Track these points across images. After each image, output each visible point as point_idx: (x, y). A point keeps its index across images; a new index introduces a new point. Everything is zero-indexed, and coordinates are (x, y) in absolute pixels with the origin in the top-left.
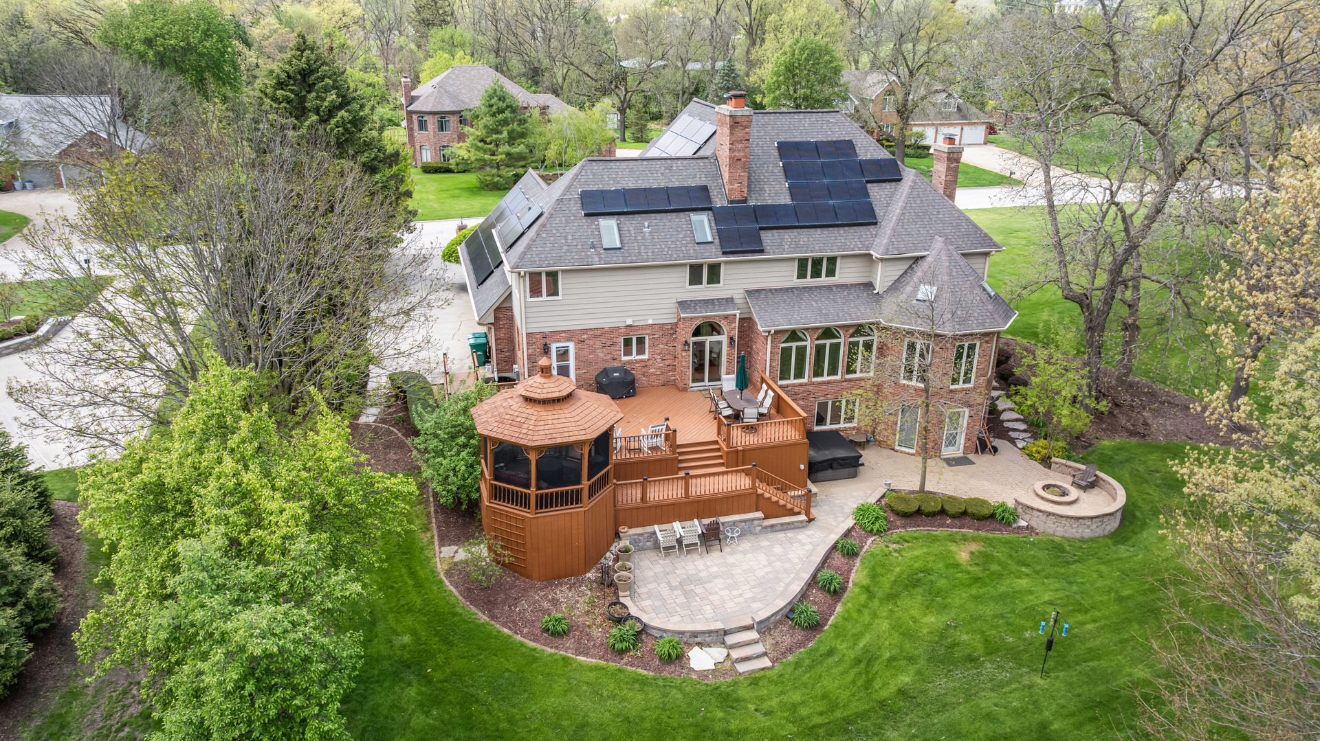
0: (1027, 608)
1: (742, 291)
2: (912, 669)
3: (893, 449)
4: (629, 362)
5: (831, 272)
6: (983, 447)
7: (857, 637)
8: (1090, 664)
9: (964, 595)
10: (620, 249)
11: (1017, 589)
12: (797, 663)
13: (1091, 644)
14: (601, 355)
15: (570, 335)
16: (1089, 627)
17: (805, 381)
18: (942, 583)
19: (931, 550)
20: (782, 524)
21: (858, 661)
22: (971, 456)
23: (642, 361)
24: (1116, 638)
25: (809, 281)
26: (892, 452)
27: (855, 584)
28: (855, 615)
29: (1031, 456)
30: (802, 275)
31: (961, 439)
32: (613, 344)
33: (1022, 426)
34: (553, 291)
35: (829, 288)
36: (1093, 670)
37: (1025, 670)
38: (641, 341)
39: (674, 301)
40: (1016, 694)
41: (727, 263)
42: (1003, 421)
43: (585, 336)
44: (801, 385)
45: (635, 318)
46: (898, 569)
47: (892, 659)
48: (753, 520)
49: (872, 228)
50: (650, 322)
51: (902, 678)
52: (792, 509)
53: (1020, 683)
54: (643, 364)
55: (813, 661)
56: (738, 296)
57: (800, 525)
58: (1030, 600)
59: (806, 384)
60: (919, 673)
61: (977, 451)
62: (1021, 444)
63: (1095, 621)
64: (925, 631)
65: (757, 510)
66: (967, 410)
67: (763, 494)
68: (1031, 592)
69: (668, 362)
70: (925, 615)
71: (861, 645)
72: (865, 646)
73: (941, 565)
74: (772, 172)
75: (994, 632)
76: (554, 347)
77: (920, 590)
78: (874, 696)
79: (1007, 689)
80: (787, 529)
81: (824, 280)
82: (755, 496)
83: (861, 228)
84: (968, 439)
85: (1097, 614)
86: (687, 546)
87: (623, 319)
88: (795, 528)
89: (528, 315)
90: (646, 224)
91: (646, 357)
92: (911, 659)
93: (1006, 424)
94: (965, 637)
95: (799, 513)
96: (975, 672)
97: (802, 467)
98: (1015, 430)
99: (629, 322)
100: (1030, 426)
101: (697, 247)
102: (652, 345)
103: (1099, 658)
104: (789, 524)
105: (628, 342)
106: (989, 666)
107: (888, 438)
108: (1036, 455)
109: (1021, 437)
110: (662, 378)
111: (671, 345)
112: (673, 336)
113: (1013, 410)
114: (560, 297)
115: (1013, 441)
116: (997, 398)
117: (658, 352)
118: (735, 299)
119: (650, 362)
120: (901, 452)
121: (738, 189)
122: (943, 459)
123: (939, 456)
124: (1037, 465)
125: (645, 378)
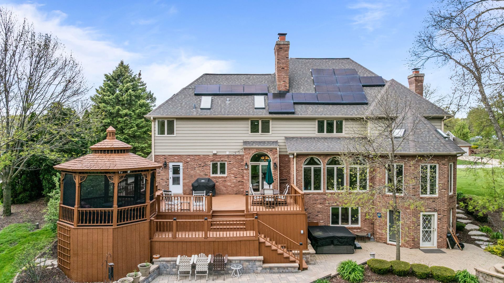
1: (284, 138)
3: (386, 243)
4: (215, 178)
5: (340, 130)
6: (451, 244)
10: (210, 109)
14: (198, 171)
15: (180, 158)
17: (321, 191)
20: (278, 268)
22: (444, 249)
23: (222, 177)
25: (325, 134)
26: (385, 245)
29: (492, 252)
30: (321, 130)
31: (435, 236)
32: (206, 165)
33: (486, 239)
34: (171, 131)
35: (339, 138)
38: (223, 166)
39: (242, 141)
41: (274, 119)
42: (471, 236)
43: (189, 160)
44: (319, 194)
45: (218, 150)
48: (255, 261)
49: (365, 106)
50: (228, 153)
52: (288, 258)
54: (223, 179)
56: (281, 140)
57: (293, 270)
59: (322, 194)
61: (448, 247)
62: (484, 247)
65: (260, 256)
66: (436, 214)
67: (264, 243)
69: (239, 179)
74: (307, 81)
76: (171, 165)
80: (283, 272)
81: (335, 134)
82: (257, 242)
83: (358, 106)
84: (439, 237)
86: (198, 272)
87: (211, 150)
88: (289, 272)
89: (156, 144)
90: (228, 99)
91: (225, 175)
93: (472, 237)
95: (294, 262)
97: (302, 232)
98: (479, 240)
99: (215, 152)
100: (491, 238)
101: (255, 110)
102: (229, 169)
104: (284, 268)
105: (215, 166)
107: (382, 234)
108: (497, 250)
109: (485, 243)
110: (235, 189)
111: (241, 169)
112: (242, 163)
113: (479, 230)
114: (175, 135)
115: (479, 245)
116: (467, 224)
117: (233, 172)
118: (279, 141)
119: (228, 179)
120: (391, 245)
121: (284, 85)
122: (422, 250)
123: (419, 247)
124: (498, 257)
125: (225, 189)
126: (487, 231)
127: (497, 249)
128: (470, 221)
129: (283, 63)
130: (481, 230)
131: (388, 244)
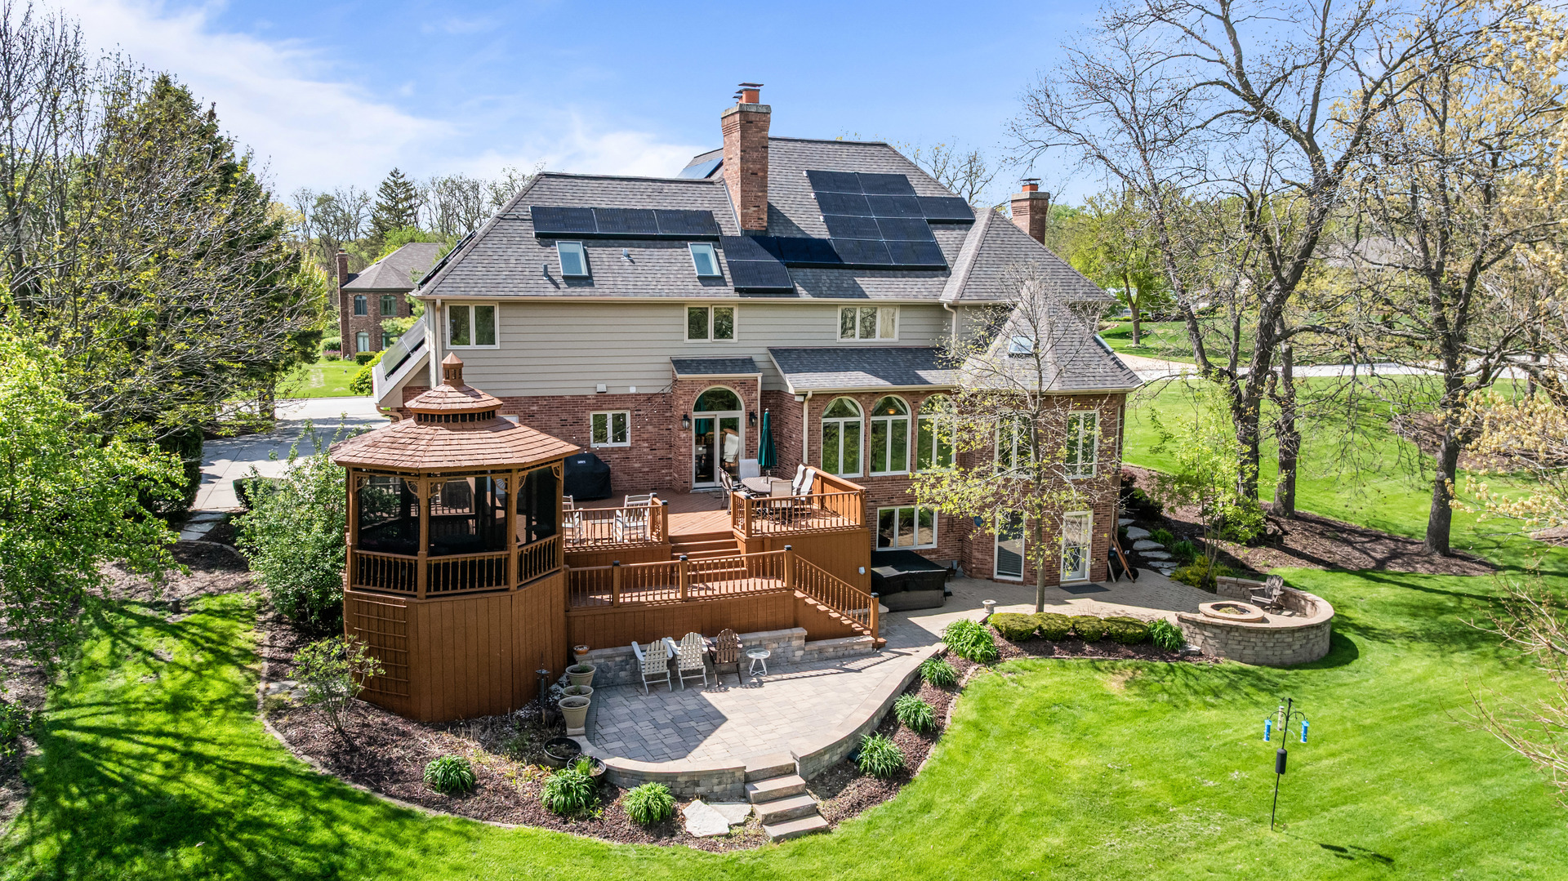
0: (1225, 745)
1: (764, 351)
2: (1063, 829)
3: (992, 579)
4: (603, 451)
6: (1117, 571)
7: (966, 787)
8: (1343, 808)
9: (1126, 732)
10: (585, 278)
11: (1202, 722)
12: (870, 823)
13: (1336, 783)
15: (511, 404)
16: (1325, 762)
17: (859, 475)
18: (1090, 718)
19: (1064, 679)
20: (834, 650)
21: (973, 816)
22: (1102, 583)
23: (620, 449)
24: (1371, 774)
25: (858, 341)
26: (990, 581)
27: (954, 720)
28: (961, 758)
29: (1185, 581)
31: (1086, 558)
32: (578, 421)
33: (1165, 556)
34: (486, 336)
35: (886, 351)
36: (1352, 815)
37: (1244, 820)
38: (619, 421)
39: (667, 358)
40: (1239, 854)
41: (741, 305)
42: (1140, 551)
43: (535, 408)
45: (610, 384)
46: (1020, 701)
47: (1026, 814)
48: (790, 637)
49: (940, 274)
50: (633, 390)
51: (1049, 840)
53: (1240, 838)
54: (623, 455)
55: (897, 819)
56: (759, 355)
58: (1229, 734)
59: (861, 481)
60: (1074, 831)
61: (1110, 579)
62: (1168, 573)
63: (1333, 755)
64: (1075, 777)
65: (798, 627)
66: (1090, 513)
68: (1227, 726)
69: (660, 453)
70: (1071, 757)
71: (975, 797)
72: (981, 798)
73: (1084, 695)
74: (802, 205)
75: (1183, 776)
77: (1059, 727)
78: (1006, 866)
79: (1222, 847)
80: (844, 656)
81: (878, 341)
83: (926, 273)
84: (1095, 559)
85: (1333, 747)
86: (684, 673)
87: (592, 384)
90: (624, 251)
91: (628, 444)
92: (1060, 815)
93: (1142, 554)
94: (1138, 783)
96: (1165, 826)
97: (861, 581)
98: (1155, 559)
99: (601, 388)
100: (1176, 554)
101: (699, 283)
102: (635, 429)
103: (1355, 800)
104: (845, 647)
105: (600, 420)
106: (1185, 818)
107: (983, 562)
108: (1192, 577)
109: (1166, 565)
110: (651, 477)
111: (664, 427)
112: (668, 414)
113: (1149, 539)
114: (497, 346)
115: (1157, 570)
116: (1127, 526)
117: (645, 436)
118: (755, 358)
119: (635, 452)
120: (1003, 581)
121: (755, 215)
122: (1063, 588)
123: (1058, 583)
124: (1196, 590)
125: (626, 477)
126: (1165, 540)
127: (1192, 573)
128: (1132, 521)
129: (754, 162)
130: (1153, 539)
131: (997, 581)
